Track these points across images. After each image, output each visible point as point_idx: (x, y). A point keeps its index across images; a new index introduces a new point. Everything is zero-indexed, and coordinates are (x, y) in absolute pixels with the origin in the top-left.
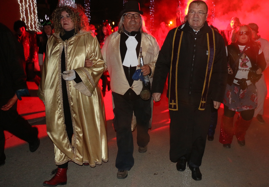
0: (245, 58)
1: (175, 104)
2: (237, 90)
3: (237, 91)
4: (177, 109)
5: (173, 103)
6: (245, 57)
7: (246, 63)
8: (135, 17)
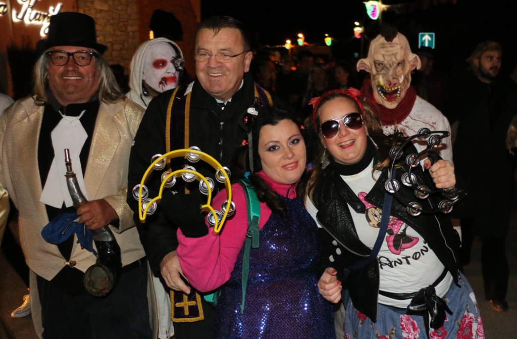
1: (193, 303)
2: (413, 324)
3: (415, 329)
4: (201, 317)
5: (187, 302)
8: (77, 60)
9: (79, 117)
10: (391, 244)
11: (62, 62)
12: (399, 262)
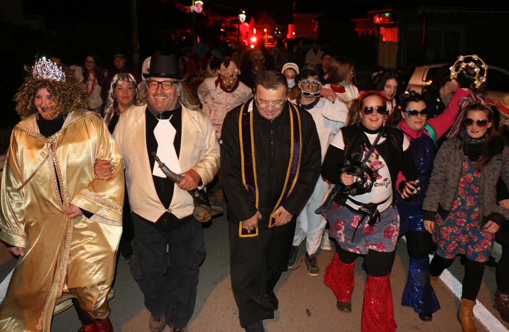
4: (257, 234)
8: (164, 86)
9: (169, 120)
11: (155, 87)
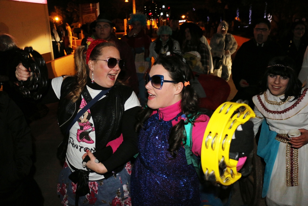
0: (87, 120)
6: (88, 118)
7: (90, 132)
10: (79, 134)
12: (77, 146)
